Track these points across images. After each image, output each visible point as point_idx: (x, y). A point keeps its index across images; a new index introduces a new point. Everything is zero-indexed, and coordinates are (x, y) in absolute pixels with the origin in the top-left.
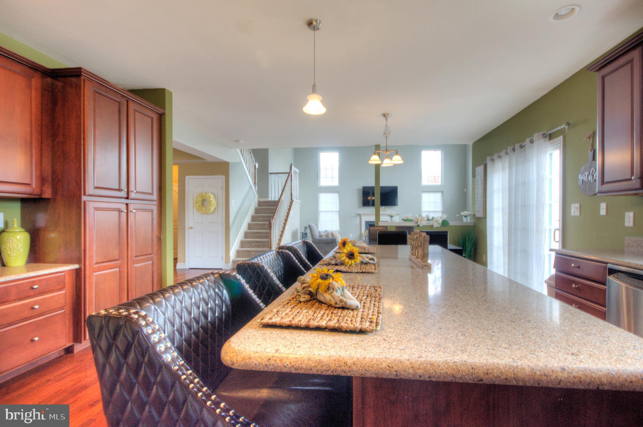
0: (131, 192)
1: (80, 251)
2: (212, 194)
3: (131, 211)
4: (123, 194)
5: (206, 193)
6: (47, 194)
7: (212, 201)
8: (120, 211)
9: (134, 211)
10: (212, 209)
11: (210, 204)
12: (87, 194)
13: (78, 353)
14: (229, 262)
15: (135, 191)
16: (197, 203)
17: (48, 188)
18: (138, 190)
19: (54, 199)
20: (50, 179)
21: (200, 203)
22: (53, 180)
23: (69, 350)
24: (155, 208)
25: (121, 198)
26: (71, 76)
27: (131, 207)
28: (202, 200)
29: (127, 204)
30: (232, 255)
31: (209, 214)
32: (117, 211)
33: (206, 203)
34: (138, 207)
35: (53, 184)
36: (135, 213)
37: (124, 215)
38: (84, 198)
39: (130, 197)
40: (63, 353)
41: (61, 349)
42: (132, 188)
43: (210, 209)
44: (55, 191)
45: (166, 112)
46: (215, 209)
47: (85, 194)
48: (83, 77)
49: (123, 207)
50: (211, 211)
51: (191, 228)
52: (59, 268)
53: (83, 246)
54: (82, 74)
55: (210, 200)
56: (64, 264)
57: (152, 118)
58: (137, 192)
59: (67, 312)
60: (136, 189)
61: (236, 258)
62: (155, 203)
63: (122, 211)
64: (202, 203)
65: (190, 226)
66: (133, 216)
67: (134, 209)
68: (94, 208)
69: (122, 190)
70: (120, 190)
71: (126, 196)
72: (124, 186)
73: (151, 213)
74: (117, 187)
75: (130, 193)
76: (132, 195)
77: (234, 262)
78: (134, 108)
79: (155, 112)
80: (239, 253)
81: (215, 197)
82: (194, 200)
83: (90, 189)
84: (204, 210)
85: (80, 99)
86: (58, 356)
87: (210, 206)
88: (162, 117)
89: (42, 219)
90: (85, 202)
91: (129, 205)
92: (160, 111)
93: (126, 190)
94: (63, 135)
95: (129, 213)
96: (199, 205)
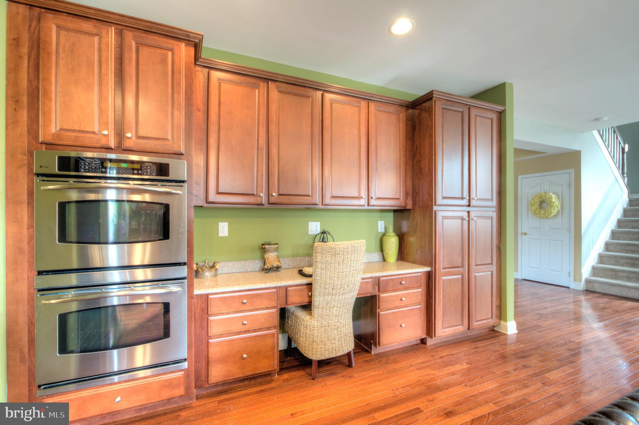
0: (473, 199)
1: (432, 256)
2: (554, 193)
3: (472, 219)
4: (465, 202)
5: (545, 193)
6: (409, 207)
7: (553, 203)
8: (463, 219)
9: (475, 219)
10: (554, 212)
11: (552, 207)
12: (437, 204)
13: (429, 346)
14: (580, 281)
15: (476, 199)
16: (533, 205)
17: (410, 201)
18: (478, 197)
19: (414, 209)
20: (411, 193)
21: (537, 206)
22: (413, 194)
23: (423, 341)
24: (494, 215)
25: (463, 206)
26: (425, 102)
27: (472, 215)
28: (540, 202)
29: (468, 212)
30: (586, 272)
31: (549, 219)
32: (459, 219)
33: (544, 205)
34: (479, 214)
35: (413, 197)
36: (476, 221)
37: (466, 223)
38: (435, 208)
39: (471, 205)
40: (419, 342)
41: (418, 339)
42: (473, 195)
43: (552, 212)
44: (414, 204)
45: (506, 107)
46: (558, 212)
47: (435, 205)
48: (434, 99)
49: (465, 215)
50: (552, 215)
51: (525, 234)
52: (418, 269)
53: (434, 251)
54: (434, 95)
55: (551, 201)
56: (420, 266)
57: (492, 119)
58: (477, 199)
59: (422, 308)
60: (476, 196)
61: (591, 276)
62: (494, 209)
63: (464, 219)
64: (539, 205)
65: (524, 231)
66: (474, 223)
67: (475, 217)
68: (442, 217)
69: (464, 198)
70: (462, 198)
71: (467, 204)
72: (466, 194)
73: (491, 220)
74: (460, 196)
75: (471, 201)
76: (473, 203)
77: (588, 281)
78: (475, 113)
79: (495, 112)
80: (595, 271)
81: (558, 198)
82: (529, 202)
83: (439, 200)
84: (542, 213)
85: (432, 120)
86: (416, 343)
87: (552, 208)
88: (502, 114)
89: (405, 226)
90: (435, 211)
91: (471, 212)
92: (500, 108)
93: (468, 198)
94: (420, 154)
95: (471, 221)
96: (535, 208)
